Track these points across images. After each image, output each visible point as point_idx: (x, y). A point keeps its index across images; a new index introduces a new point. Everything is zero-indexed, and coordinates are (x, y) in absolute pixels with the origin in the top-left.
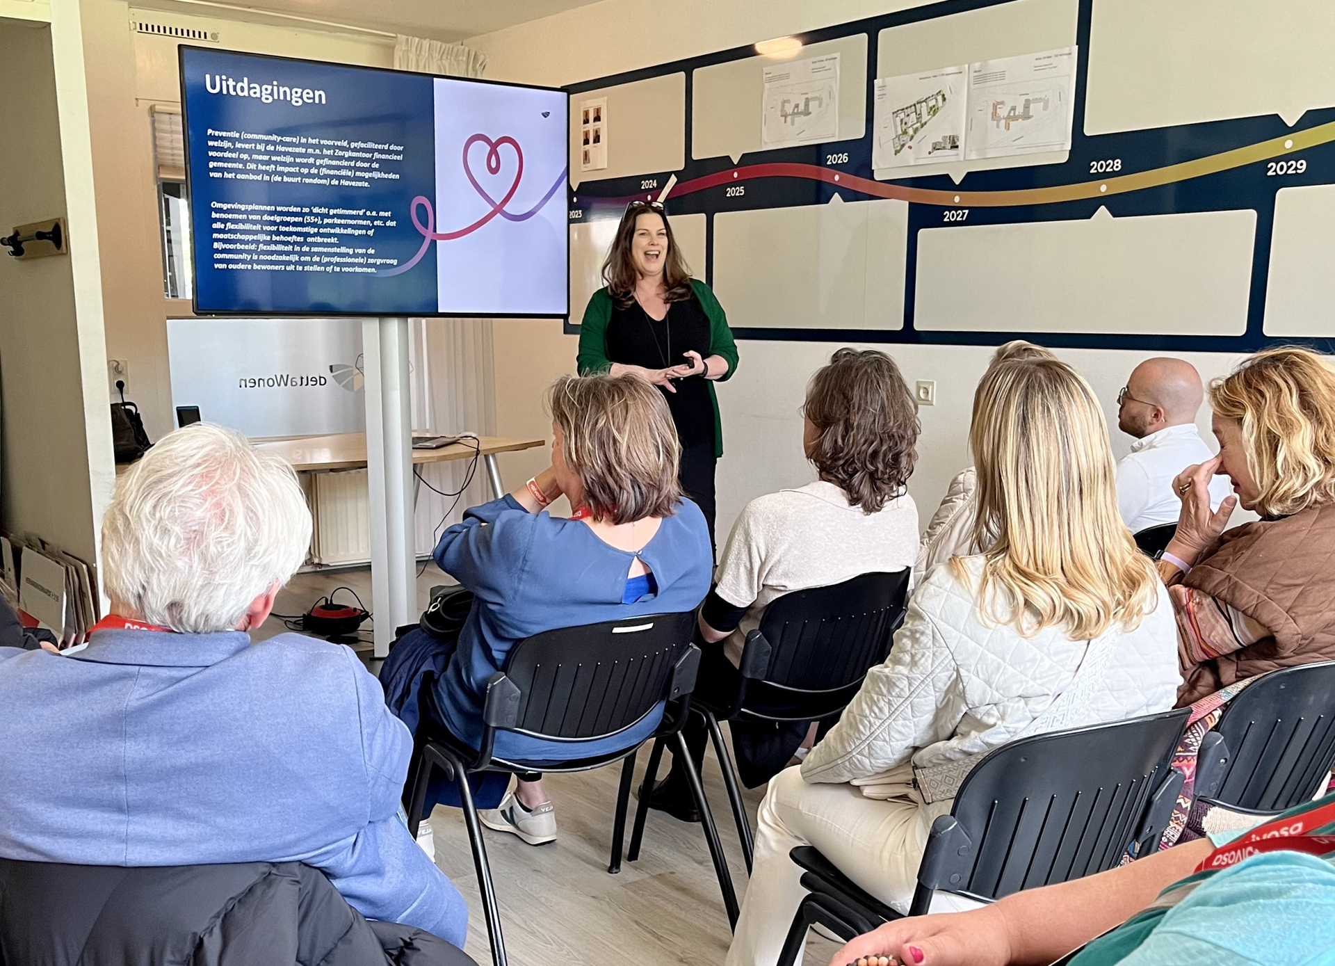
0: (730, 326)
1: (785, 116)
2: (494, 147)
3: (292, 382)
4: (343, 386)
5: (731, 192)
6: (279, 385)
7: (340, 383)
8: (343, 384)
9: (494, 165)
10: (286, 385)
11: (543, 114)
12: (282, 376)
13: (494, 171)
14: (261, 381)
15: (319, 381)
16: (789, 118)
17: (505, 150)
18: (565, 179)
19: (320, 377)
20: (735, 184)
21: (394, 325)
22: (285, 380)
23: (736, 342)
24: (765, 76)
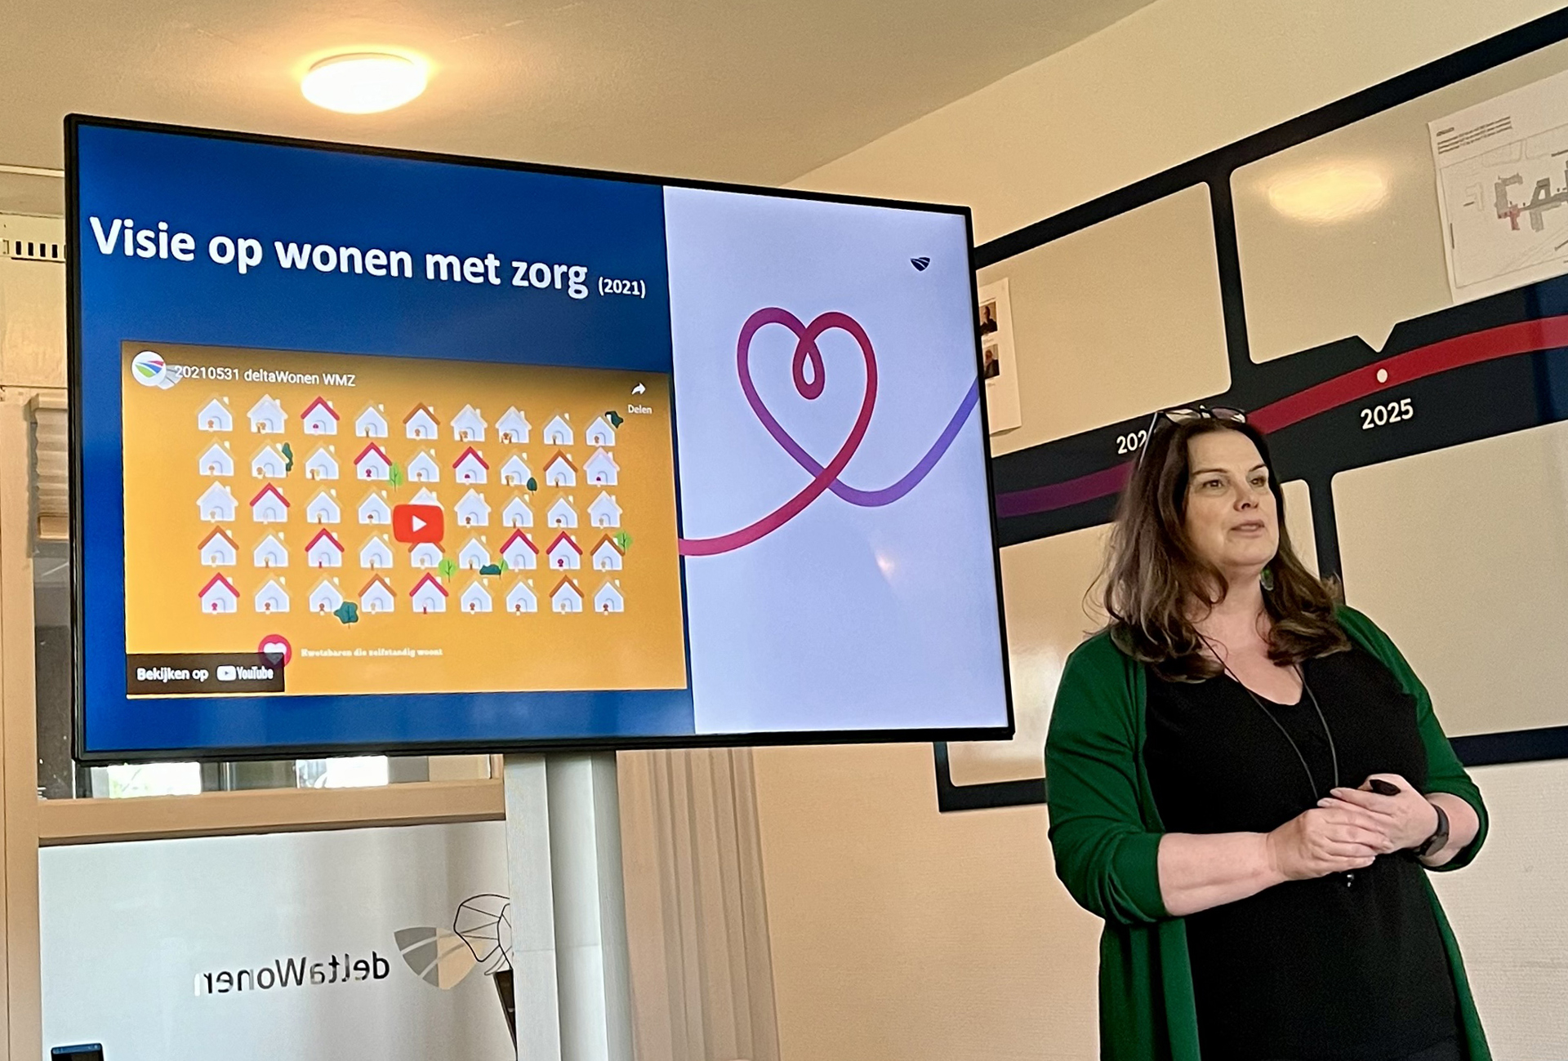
0: (1447, 736)
1: (1513, 214)
2: (807, 337)
3: (313, 974)
4: (424, 978)
5: (1371, 418)
6: (284, 984)
7: (419, 973)
8: (424, 973)
9: (809, 377)
10: (299, 982)
11: (914, 263)
12: (291, 963)
13: (811, 391)
14: (244, 976)
15: (374, 968)
16: (1524, 219)
17: (831, 341)
18: (977, 407)
19: (376, 960)
20: (1386, 396)
21: (583, 774)
22: (295, 972)
23: (1468, 771)
24: (1435, 140)
